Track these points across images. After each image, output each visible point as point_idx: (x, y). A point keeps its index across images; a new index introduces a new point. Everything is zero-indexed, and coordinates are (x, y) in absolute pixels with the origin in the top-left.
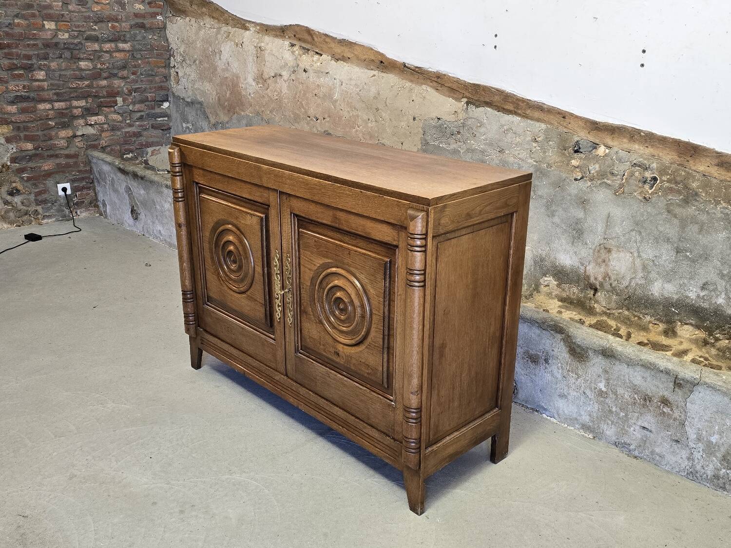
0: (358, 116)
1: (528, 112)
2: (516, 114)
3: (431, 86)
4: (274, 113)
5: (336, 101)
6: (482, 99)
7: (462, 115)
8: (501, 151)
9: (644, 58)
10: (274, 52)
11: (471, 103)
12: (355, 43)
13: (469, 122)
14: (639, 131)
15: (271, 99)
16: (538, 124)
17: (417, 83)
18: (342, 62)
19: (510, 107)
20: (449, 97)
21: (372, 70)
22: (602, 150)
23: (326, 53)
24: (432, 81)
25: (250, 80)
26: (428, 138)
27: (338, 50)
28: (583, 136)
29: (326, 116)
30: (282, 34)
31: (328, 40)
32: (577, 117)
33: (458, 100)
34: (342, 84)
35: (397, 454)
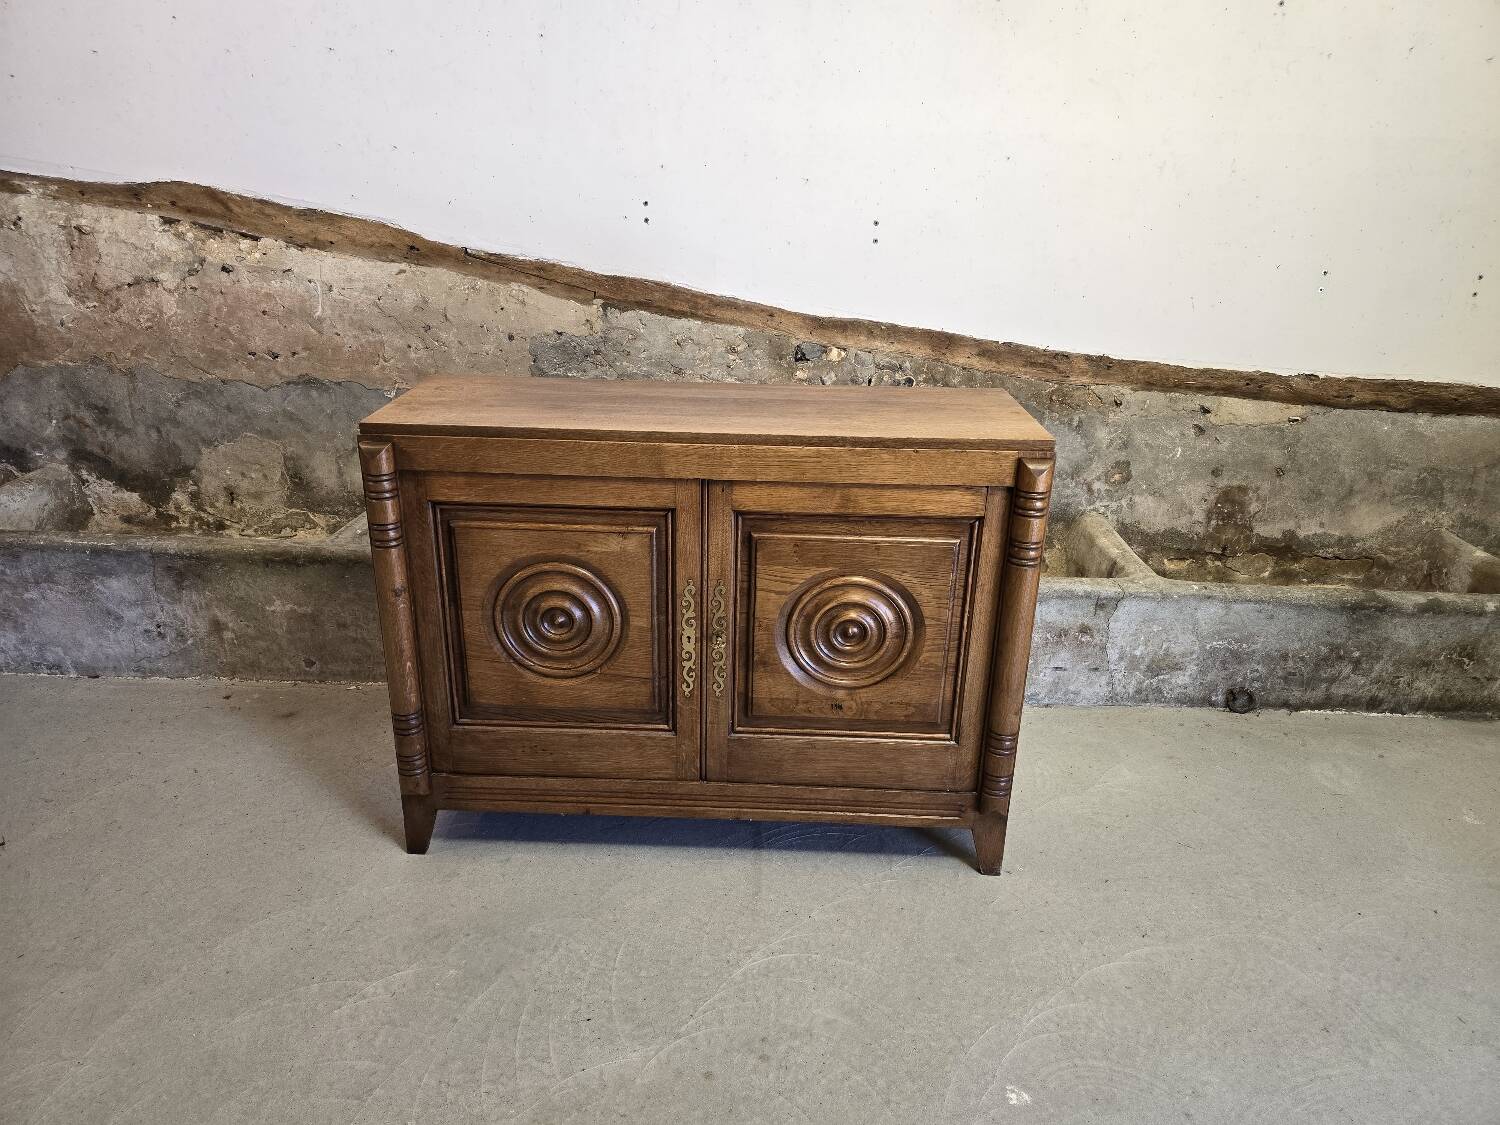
0: (382, 343)
1: (715, 312)
2: (694, 316)
3: (528, 284)
4: (146, 355)
5: (320, 320)
6: (631, 298)
7: (599, 325)
8: (679, 372)
9: (878, 232)
10: (123, 236)
11: (612, 306)
12: (342, 218)
13: (614, 335)
14: (878, 325)
15: (132, 328)
16: (731, 328)
17: (499, 280)
18: (316, 250)
19: (686, 308)
20: (568, 299)
21: (393, 261)
22: (834, 354)
23: (268, 234)
24: (528, 275)
25: (57, 293)
26: (545, 366)
27: (302, 228)
28: (801, 338)
29: (299, 349)
30: (135, 201)
31: (268, 210)
32: (789, 313)
33: (587, 302)
34: (330, 290)
35: (963, 809)
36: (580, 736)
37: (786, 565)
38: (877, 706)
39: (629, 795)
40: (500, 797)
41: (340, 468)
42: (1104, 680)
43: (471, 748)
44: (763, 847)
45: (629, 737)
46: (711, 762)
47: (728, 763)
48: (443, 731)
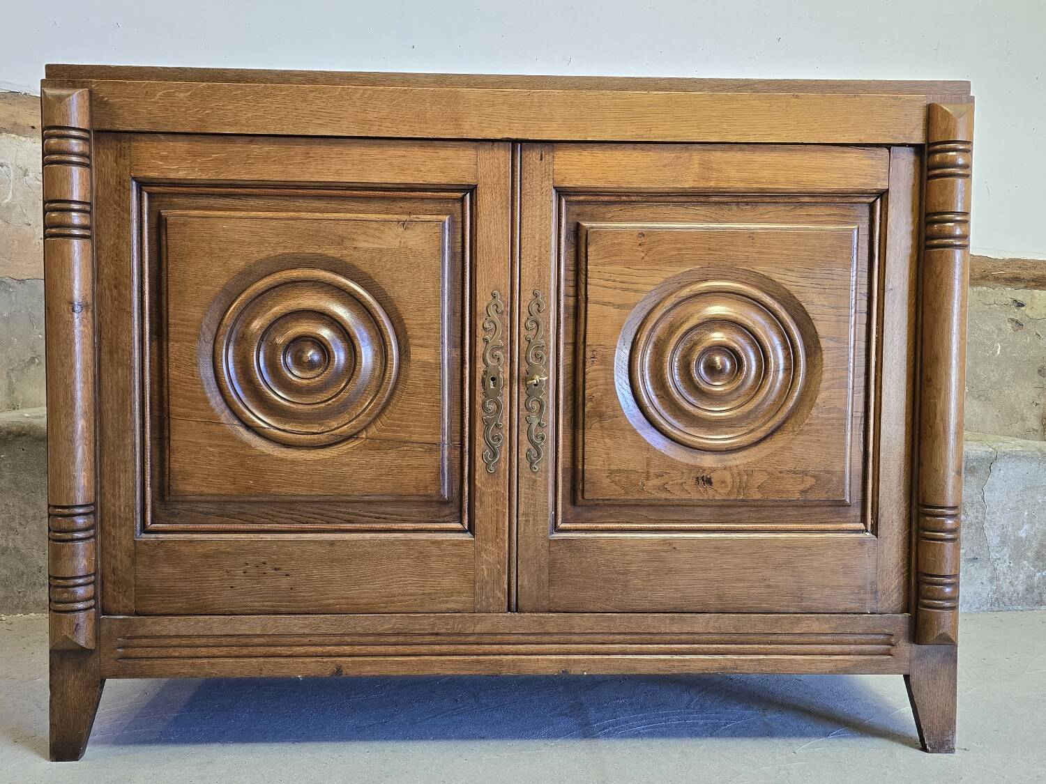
34: (25, 174)
35: (893, 640)
36: (332, 543)
37: (628, 264)
38: (760, 478)
39: (401, 639)
40: (204, 651)
41: (11, 383)
42: (985, 575)
43: (167, 570)
44: (598, 737)
45: (407, 543)
46: (525, 581)
47: (550, 581)
48: (124, 542)
